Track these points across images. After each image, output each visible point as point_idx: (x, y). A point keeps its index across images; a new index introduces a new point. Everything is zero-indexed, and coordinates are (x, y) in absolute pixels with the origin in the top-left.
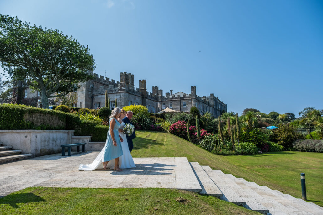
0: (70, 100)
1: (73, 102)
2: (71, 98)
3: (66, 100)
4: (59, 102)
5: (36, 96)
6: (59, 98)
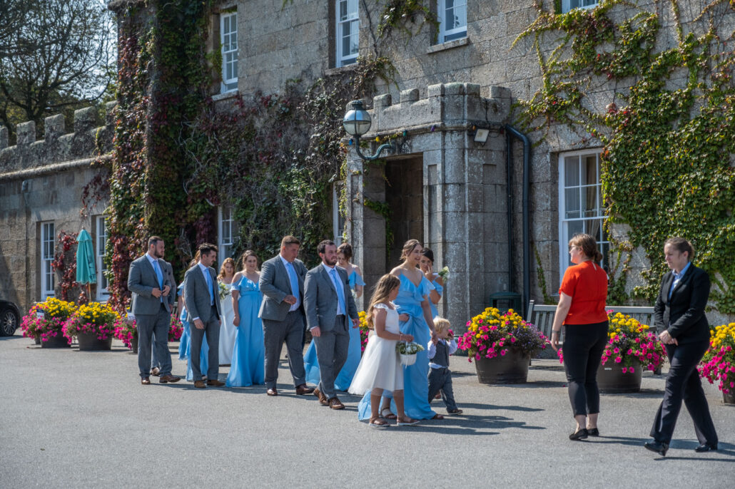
5: (317, 71)
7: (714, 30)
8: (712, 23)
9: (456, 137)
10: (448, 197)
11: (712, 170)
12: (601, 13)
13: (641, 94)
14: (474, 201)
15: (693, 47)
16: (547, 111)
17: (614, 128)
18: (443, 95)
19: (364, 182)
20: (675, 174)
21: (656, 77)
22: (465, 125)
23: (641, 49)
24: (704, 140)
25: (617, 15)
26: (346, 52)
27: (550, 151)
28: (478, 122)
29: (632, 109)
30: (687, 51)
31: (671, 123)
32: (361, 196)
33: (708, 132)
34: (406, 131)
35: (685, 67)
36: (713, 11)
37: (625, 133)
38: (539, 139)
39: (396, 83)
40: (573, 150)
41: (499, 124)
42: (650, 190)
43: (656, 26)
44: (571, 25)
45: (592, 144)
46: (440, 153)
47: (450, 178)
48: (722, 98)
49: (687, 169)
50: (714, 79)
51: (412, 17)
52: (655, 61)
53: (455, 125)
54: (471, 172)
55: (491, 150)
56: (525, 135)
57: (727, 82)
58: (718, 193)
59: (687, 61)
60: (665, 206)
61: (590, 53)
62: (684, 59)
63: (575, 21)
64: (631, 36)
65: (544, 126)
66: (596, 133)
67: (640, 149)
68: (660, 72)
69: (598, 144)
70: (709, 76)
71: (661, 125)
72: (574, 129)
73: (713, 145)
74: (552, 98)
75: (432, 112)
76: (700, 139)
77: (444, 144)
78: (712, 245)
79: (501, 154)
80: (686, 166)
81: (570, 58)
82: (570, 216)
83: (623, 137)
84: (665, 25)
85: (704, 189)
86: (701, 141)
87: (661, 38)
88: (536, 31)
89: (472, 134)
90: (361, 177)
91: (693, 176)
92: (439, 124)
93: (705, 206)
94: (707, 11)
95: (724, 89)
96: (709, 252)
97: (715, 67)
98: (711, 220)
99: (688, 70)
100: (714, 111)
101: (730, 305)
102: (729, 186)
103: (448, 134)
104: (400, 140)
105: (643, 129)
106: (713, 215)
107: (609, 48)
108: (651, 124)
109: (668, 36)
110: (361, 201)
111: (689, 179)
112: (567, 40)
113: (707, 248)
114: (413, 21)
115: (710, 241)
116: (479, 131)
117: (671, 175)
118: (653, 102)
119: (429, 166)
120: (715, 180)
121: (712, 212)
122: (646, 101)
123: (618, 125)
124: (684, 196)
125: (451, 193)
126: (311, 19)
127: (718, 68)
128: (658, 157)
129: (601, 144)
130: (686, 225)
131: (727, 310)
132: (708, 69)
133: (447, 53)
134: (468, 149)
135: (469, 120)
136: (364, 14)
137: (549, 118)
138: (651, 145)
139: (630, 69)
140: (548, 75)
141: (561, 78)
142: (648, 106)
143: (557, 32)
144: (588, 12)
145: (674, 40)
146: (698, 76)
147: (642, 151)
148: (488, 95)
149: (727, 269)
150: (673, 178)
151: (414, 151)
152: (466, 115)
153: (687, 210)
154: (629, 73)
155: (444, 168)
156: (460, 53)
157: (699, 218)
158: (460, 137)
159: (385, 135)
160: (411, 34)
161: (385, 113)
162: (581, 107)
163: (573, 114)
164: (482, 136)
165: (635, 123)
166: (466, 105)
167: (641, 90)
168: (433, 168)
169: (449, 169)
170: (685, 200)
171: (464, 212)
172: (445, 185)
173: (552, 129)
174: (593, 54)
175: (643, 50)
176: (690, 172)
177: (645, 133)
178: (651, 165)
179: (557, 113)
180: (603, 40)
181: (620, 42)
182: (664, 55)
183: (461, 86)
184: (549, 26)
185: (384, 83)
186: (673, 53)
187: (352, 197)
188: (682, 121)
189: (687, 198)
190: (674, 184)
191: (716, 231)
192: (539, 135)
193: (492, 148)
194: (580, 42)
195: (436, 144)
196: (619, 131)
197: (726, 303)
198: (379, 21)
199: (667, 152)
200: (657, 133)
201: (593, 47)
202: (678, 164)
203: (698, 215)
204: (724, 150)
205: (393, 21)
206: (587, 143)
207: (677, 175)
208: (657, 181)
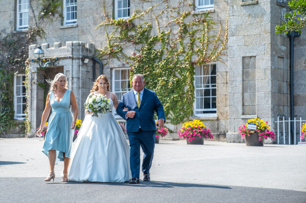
0: (180, 49)
1: (195, 58)
2: (187, 41)
3: (158, 47)
4: (125, 56)
5: (9, 31)
6: (121, 40)
7: (171, 30)
8: (170, 28)
9: (77, 61)
10: (74, 83)
11: (170, 77)
12: (130, 21)
13: (145, 50)
14: (83, 84)
15: (163, 35)
16: (109, 53)
17: (135, 61)
18: (72, 46)
19: (37, 76)
20: (156, 78)
21: (150, 45)
22: (81, 57)
23: (144, 35)
24: (167, 67)
25: (136, 22)
26: (21, 24)
27: (110, 67)
28: (85, 56)
29: (142, 55)
30: (161, 37)
31: (155, 60)
32: (36, 81)
33: (168, 64)
34: (57, 58)
35: (161, 42)
36: (171, 24)
37: (139, 63)
38: (106, 63)
39: (45, 38)
40: (119, 68)
41: (91, 57)
42: (148, 83)
43: (151, 27)
44: (119, 24)
45: (126, 66)
46: (71, 66)
47: (74, 76)
48: (173, 53)
49: (161, 76)
50: (170, 47)
51: (53, 14)
52: (150, 39)
53: (77, 57)
54: (82, 74)
55: (88, 66)
56: (100, 61)
57: (175, 48)
58: (172, 84)
59: (161, 40)
60: (153, 88)
61: (126, 34)
62: (161, 39)
63: (121, 23)
64: (142, 30)
65: (108, 58)
66: (128, 62)
67: (144, 69)
68: (151, 43)
69: (128, 66)
70: (169, 46)
71: (152, 61)
72: (119, 60)
73: (170, 68)
74: (111, 49)
75: (68, 51)
76: (166, 66)
77: (72, 63)
78: (169, 101)
79: (91, 68)
80: (161, 75)
81: (118, 36)
82: (116, 91)
83: (138, 64)
84: (153, 27)
85: (167, 83)
86: (166, 67)
87: (152, 32)
88: (105, 25)
89: (83, 60)
90: (36, 74)
91: (163, 78)
92: (71, 56)
93: (167, 88)
94: (169, 24)
95: (174, 50)
96: (168, 104)
97: (171, 43)
98: (169, 93)
99: (161, 43)
100: (171, 57)
101: (175, 121)
102: (175, 82)
103: (74, 60)
104: (54, 61)
105: (145, 62)
106: (170, 91)
107: (133, 33)
108: (148, 60)
109: (155, 31)
110: (36, 82)
111: (161, 79)
112: (117, 29)
113: (167, 103)
114: (54, 16)
115: (169, 100)
116: (86, 59)
117: (155, 78)
118: (149, 53)
119: (66, 71)
120: (171, 80)
121: (169, 90)
122: (147, 52)
123: (136, 60)
124: (160, 85)
125: (75, 81)
126: (6, 10)
127: (172, 43)
128: (151, 72)
129: (129, 66)
130: (160, 95)
131: (174, 123)
132: (169, 43)
133: (68, 29)
134: (81, 66)
135: (82, 55)
136: (31, 11)
137: (110, 56)
138: (148, 67)
139: (141, 41)
140: (110, 41)
141: (115, 42)
142: (147, 54)
143: (113, 26)
144: (126, 20)
145: (156, 32)
146: (165, 45)
147: (145, 69)
148: (87, 46)
149: (174, 109)
150: (156, 79)
151: (60, 65)
152: (81, 53)
153: (161, 90)
154: (140, 42)
155: (72, 72)
156: (74, 29)
157: (165, 93)
158: (79, 61)
159: (47, 59)
160: (52, 21)
161: (47, 50)
162: (122, 53)
163: (119, 55)
164: (87, 61)
165: (143, 60)
166: (81, 50)
167: (145, 49)
168: (68, 72)
169: (74, 72)
170: (160, 86)
171: (79, 88)
172: (73, 78)
173: (111, 60)
174: (127, 34)
175: (145, 35)
176: (162, 77)
177: (146, 63)
178: (148, 74)
179: (113, 54)
180: (131, 30)
181: (138, 31)
182: (153, 37)
183: (79, 43)
184: (111, 23)
185: (40, 38)
186: (157, 37)
187: (31, 81)
188: (159, 60)
189: (161, 86)
190: (156, 81)
191: (171, 97)
192: (106, 62)
193: (89, 66)
194: (122, 30)
195: (69, 63)
196: (137, 62)
197: (173, 121)
198: (38, 14)
199: (154, 70)
200: (150, 63)
201: (127, 32)
202: (158, 74)
203: (165, 91)
204: (174, 70)
205: (45, 15)
206: (124, 66)
207: (157, 78)
208: (150, 80)
